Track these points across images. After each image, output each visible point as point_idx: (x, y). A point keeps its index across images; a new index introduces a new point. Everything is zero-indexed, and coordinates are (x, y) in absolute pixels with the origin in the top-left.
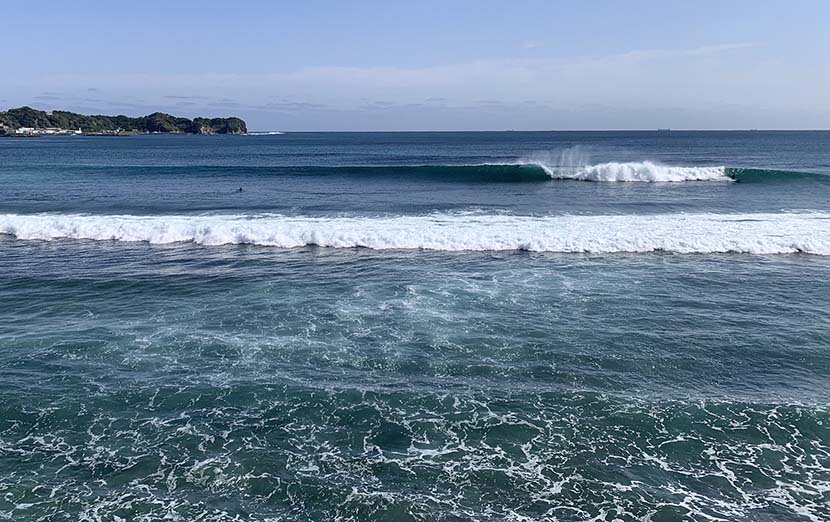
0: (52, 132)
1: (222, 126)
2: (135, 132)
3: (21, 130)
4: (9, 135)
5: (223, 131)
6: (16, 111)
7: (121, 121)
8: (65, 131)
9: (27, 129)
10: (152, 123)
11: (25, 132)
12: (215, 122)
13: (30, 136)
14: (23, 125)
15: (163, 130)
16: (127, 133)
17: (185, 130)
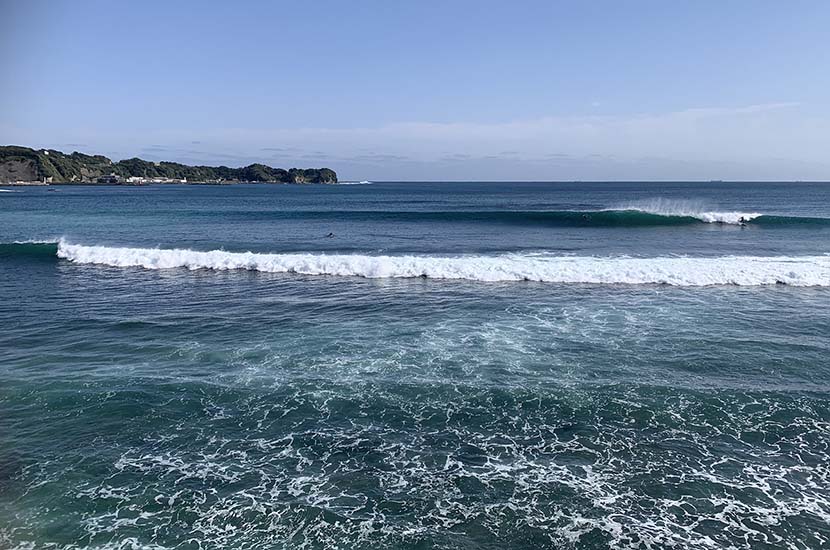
0: (159, 181)
1: (315, 176)
2: (235, 182)
3: (132, 179)
4: (120, 184)
5: (315, 181)
6: (127, 162)
7: (223, 172)
8: (171, 181)
9: (137, 179)
10: (250, 174)
11: (135, 181)
12: (308, 173)
13: (139, 185)
14: (133, 175)
15: (261, 179)
16: (228, 182)
17: (281, 180)
